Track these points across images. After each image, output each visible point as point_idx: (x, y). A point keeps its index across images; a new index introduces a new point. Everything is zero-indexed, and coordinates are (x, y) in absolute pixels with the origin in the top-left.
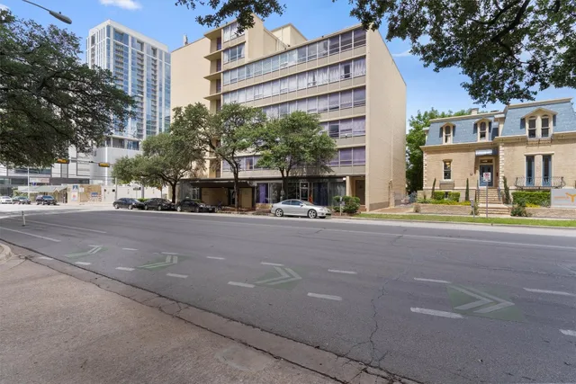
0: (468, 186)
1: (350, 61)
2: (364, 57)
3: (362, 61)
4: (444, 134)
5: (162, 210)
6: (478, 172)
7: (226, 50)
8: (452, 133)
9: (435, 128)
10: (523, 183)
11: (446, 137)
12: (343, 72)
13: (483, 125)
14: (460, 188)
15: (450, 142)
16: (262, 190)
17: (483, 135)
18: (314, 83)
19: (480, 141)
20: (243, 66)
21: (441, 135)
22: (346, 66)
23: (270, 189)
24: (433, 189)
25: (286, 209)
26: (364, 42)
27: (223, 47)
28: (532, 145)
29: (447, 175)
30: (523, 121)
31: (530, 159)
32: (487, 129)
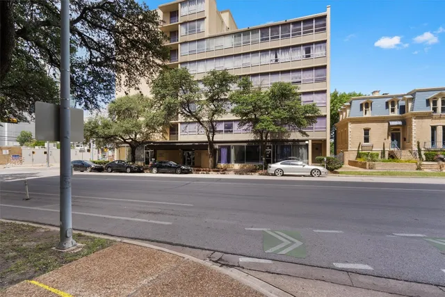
0: (384, 148)
1: (312, 44)
2: (325, 42)
3: (322, 45)
4: (364, 108)
5: (131, 172)
6: (390, 137)
7: (184, 23)
8: (370, 108)
9: (356, 104)
10: (429, 145)
11: (366, 111)
12: (304, 52)
13: (393, 103)
14: (377, 149)
15: (369, 115)
16: (224, 152)
17: (393, 110)
18: (276, 61)
19: (391, 114)
20: (204, 39)
21: (361, 109)
22: (308, 47)
23: (233, 151)
24: (358, 151)
25: (285, 168)
26: (325, 29)
27: (180, 20)
28: (435, 119)
29: (367, 140)
30: (428, 101)
31: (434, 129)
32: (396, 106)
